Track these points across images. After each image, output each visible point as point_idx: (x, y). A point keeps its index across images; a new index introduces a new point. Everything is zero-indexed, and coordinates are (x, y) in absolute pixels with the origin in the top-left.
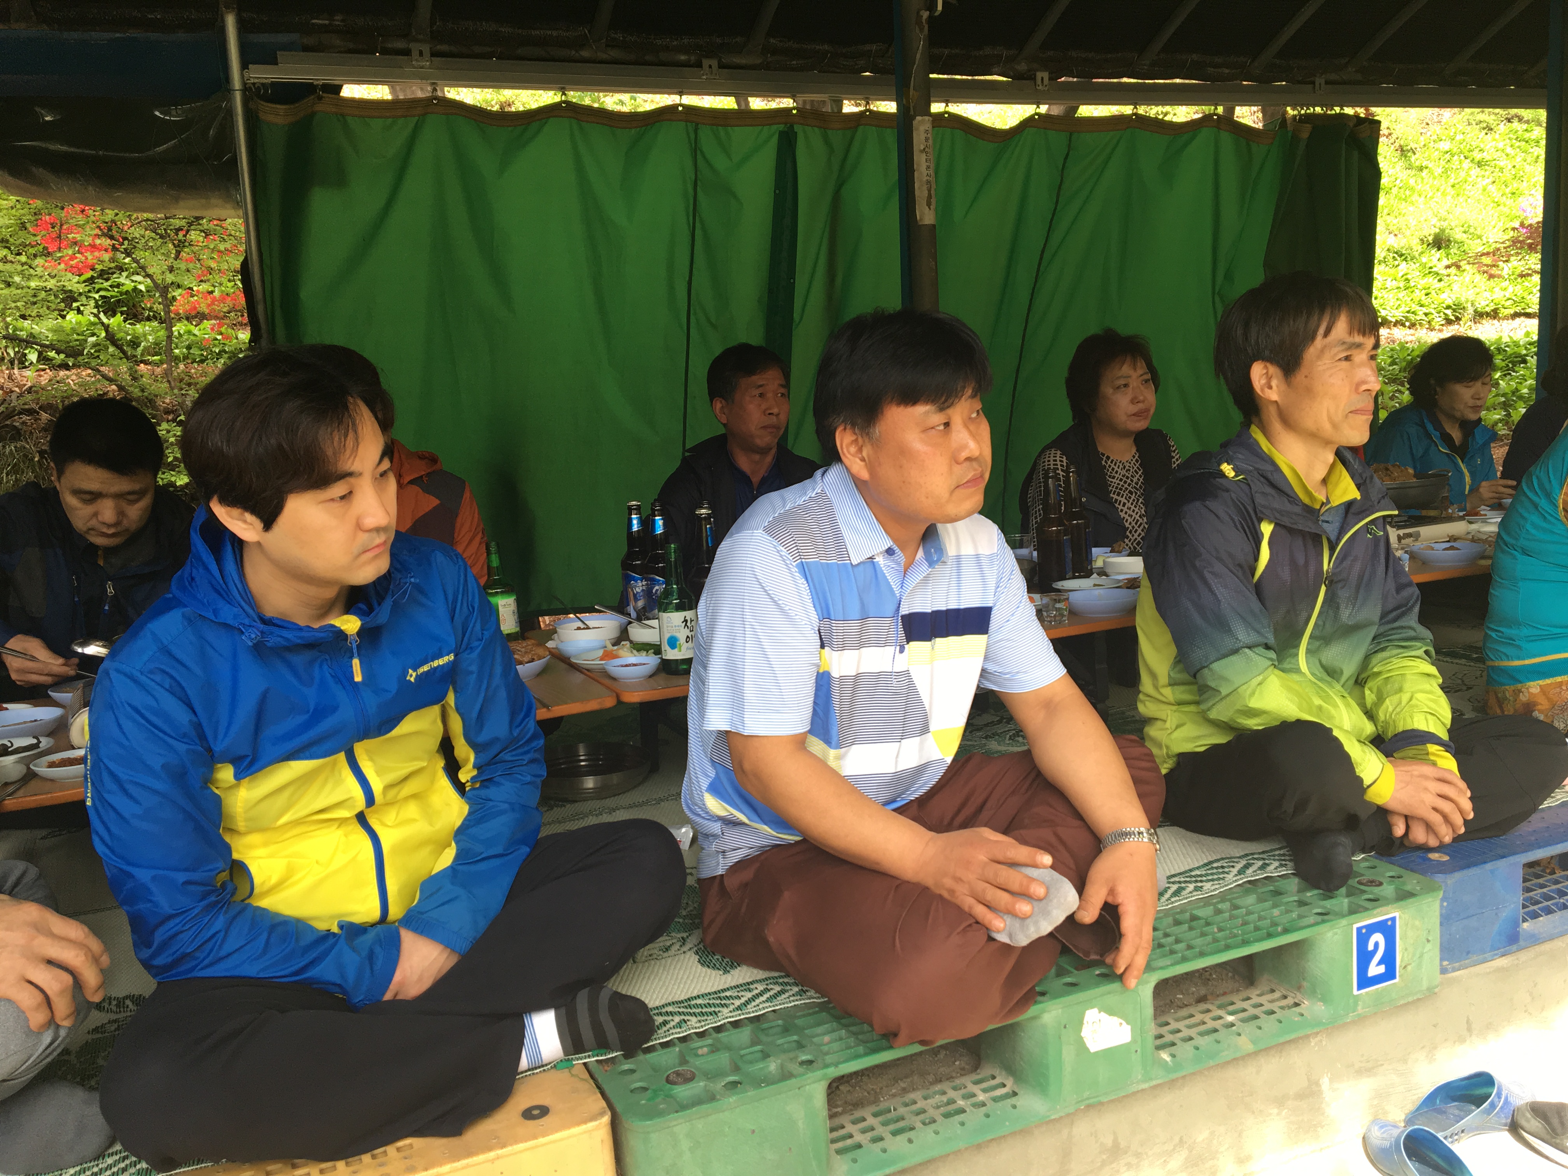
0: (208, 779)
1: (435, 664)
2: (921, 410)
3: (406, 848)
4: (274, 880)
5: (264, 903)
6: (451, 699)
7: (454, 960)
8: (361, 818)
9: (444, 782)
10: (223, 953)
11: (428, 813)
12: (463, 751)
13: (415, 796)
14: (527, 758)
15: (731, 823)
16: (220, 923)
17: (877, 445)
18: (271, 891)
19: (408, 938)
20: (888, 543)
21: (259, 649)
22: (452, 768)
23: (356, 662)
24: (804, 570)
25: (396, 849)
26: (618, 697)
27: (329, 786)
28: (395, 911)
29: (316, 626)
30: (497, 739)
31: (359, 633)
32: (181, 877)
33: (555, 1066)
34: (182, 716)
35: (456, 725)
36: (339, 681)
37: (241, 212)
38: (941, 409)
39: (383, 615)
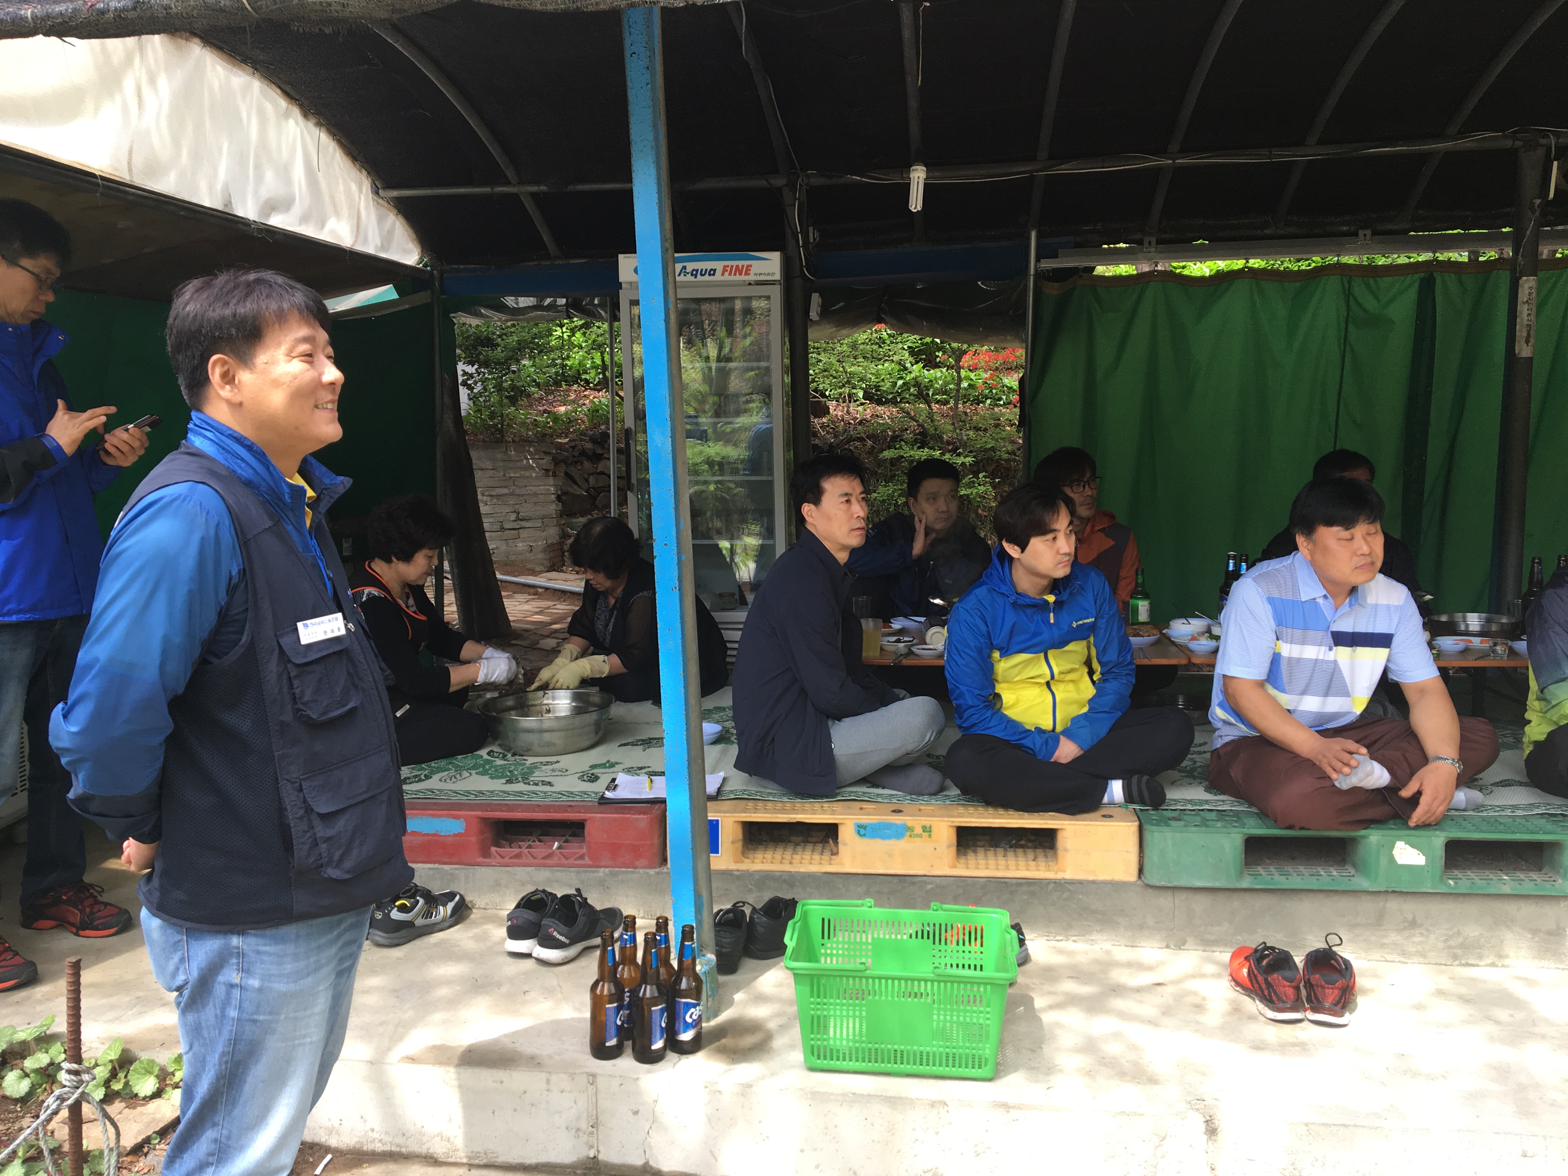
0: (990, 656)
1: (1086, 621)
2: (1335, 529)
3: (1065, 702)
4: (1011, 703)
5: (1006, 712)
6: (1092, 639)
7: (1082, 752)
8: (1048, 684)
9: (1087, 679)
10: (990, 725)
11: (1078, 690)
12: (1096, 666)
13: (1072, 681)
14: (1125, 672)
15: (1226, 723)
16: (989, 714)
17: (1315, 543)
18: (1008, 708)
19: (1063, 739)
20: (1324, 592)
21: (1015, 605)
22: (1091, 673)
23: (1052, 615)
24: (1271, 600)
25: (1062, 701)
26: (1190, 659)
27: (1036, 668)
28: (1059, 728)
29: (1038, 597)
30: (1111, 661)
31: (1054, 603)
32: (977, 692)
33: (1120, 806)
34: (983, 628)
35: (1094, 652)
36: (1044, 622)
37: (1024, 345)
38: (1347, 529)
39: (1065, 596)
